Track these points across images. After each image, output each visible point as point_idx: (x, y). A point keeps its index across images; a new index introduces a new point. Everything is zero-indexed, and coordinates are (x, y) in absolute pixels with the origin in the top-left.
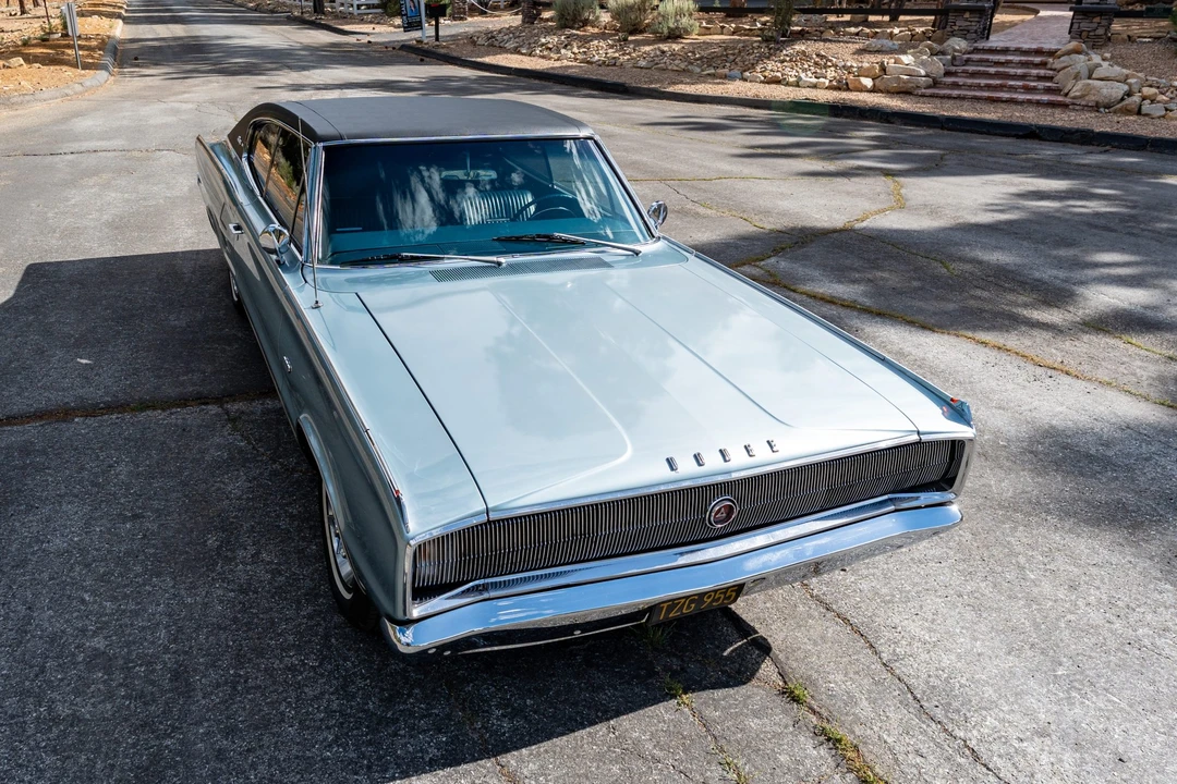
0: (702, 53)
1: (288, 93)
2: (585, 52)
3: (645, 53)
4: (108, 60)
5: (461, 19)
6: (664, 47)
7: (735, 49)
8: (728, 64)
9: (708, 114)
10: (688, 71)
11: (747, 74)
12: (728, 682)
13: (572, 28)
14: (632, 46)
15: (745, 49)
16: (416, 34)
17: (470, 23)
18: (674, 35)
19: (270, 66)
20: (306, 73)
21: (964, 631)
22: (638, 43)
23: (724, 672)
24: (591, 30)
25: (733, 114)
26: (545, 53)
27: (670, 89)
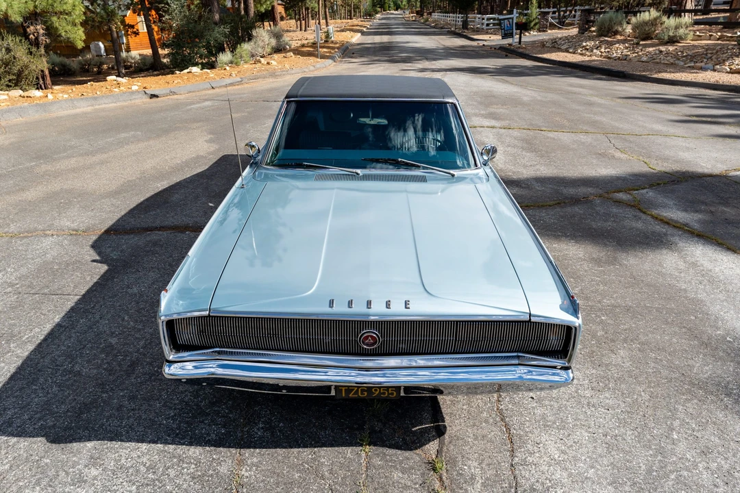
0: (689, 52)
1: (417, 73)
2: (608, 52)
3: (648, 52)
4: (337, 54)
5: (544, 31)
6: (663, 48)
7: (714, 49)
8: (705, 60)
9: (676, 93)
10: (675, 64)
11: (718, 67)
12: (401, 446)
13: (605, 36)
14: (640, 48)
15: (722, 49)
16: (509, 41)
17: (550, 33)
18: (672, 41)
19: (418, 58)
20: (434, 62)
21: (588, 460)
22: (645, 46)
23: (403, 439)
24: (619, 37)
25: (694, 93)
26: (584, 52)
27: (656, 76)
